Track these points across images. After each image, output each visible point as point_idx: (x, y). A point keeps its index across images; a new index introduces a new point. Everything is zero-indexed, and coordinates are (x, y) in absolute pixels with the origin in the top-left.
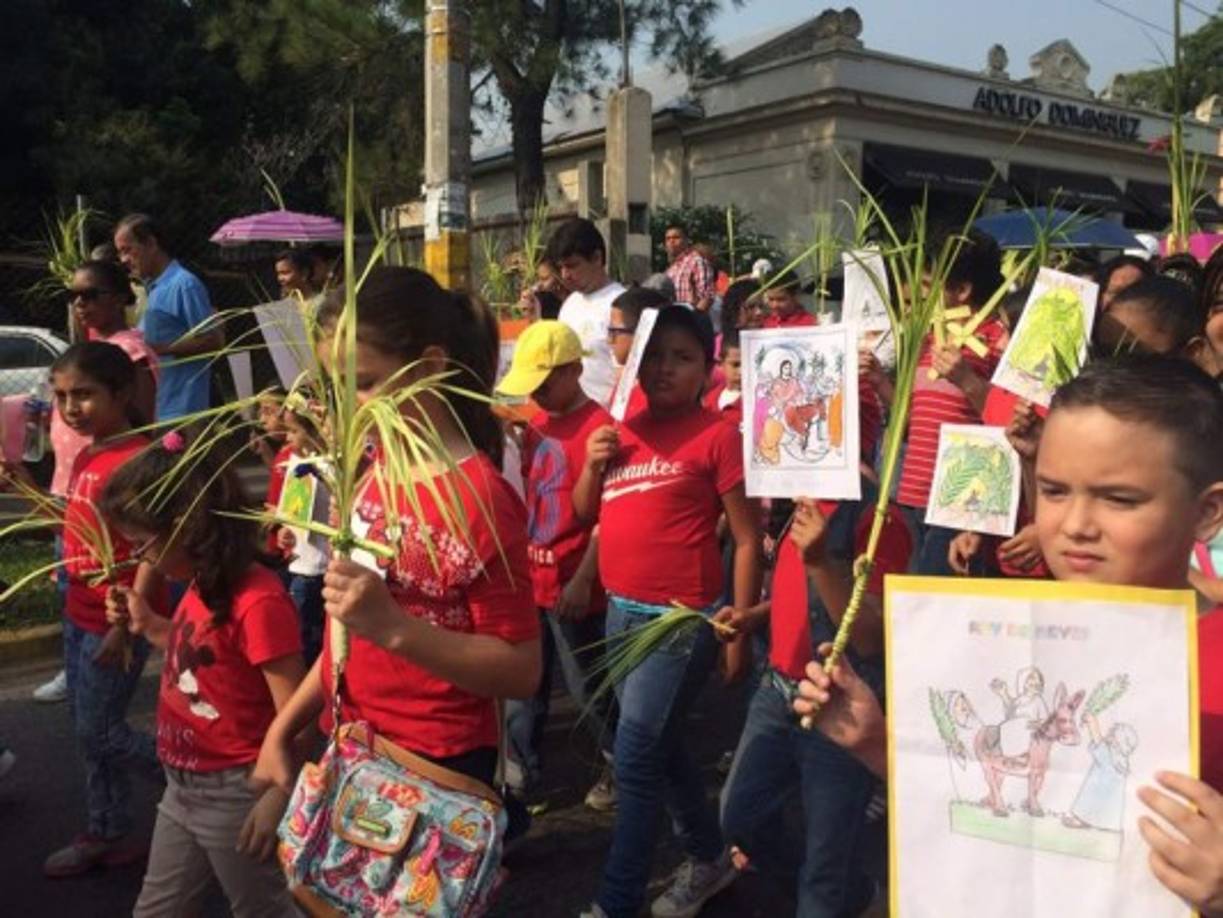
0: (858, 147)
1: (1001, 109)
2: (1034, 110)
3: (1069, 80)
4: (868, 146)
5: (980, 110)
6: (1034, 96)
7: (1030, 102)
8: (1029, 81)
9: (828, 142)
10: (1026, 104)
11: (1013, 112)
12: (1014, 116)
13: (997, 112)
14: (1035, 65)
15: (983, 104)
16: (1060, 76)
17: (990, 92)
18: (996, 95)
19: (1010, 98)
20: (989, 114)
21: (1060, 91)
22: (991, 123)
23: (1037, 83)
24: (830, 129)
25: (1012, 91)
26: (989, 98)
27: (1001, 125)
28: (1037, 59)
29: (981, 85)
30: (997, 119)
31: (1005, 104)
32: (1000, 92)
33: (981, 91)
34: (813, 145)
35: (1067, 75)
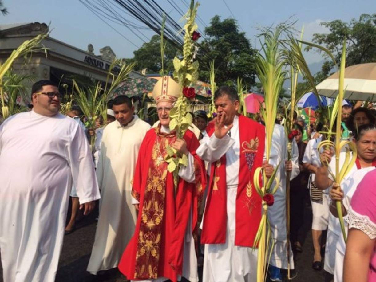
0: (48, 68)
1: (92, 63)
2: (101, 65)
3: (110, 58)
4: (52, 68)
5: (86, 62)
6: (102, 61)
7: (100, 62)
8: (100, 56)
9: (38, 65)
10: (99, 63)
11: (95, 64)
12: (96, 66)
13: (91, 64)
14: (101, 52)
15: (87, 61)
16: (108, 57)
17: (89, 57)
18: (91, 58)
19: (95, 61)
20: (89, 64)
21: (108, 61)
22: (90, 67)
23: (102, 57)
24: (38, 61)
25: (95, 58)
26: (89, 59)
27: (93, 68)
28: (102, 50)
29: (86, 55)
30: (91, 66)
31: (93, 62)
32: (92, 58)
33: (86, 57)
34: (32, 65)
35: (110, 56)
